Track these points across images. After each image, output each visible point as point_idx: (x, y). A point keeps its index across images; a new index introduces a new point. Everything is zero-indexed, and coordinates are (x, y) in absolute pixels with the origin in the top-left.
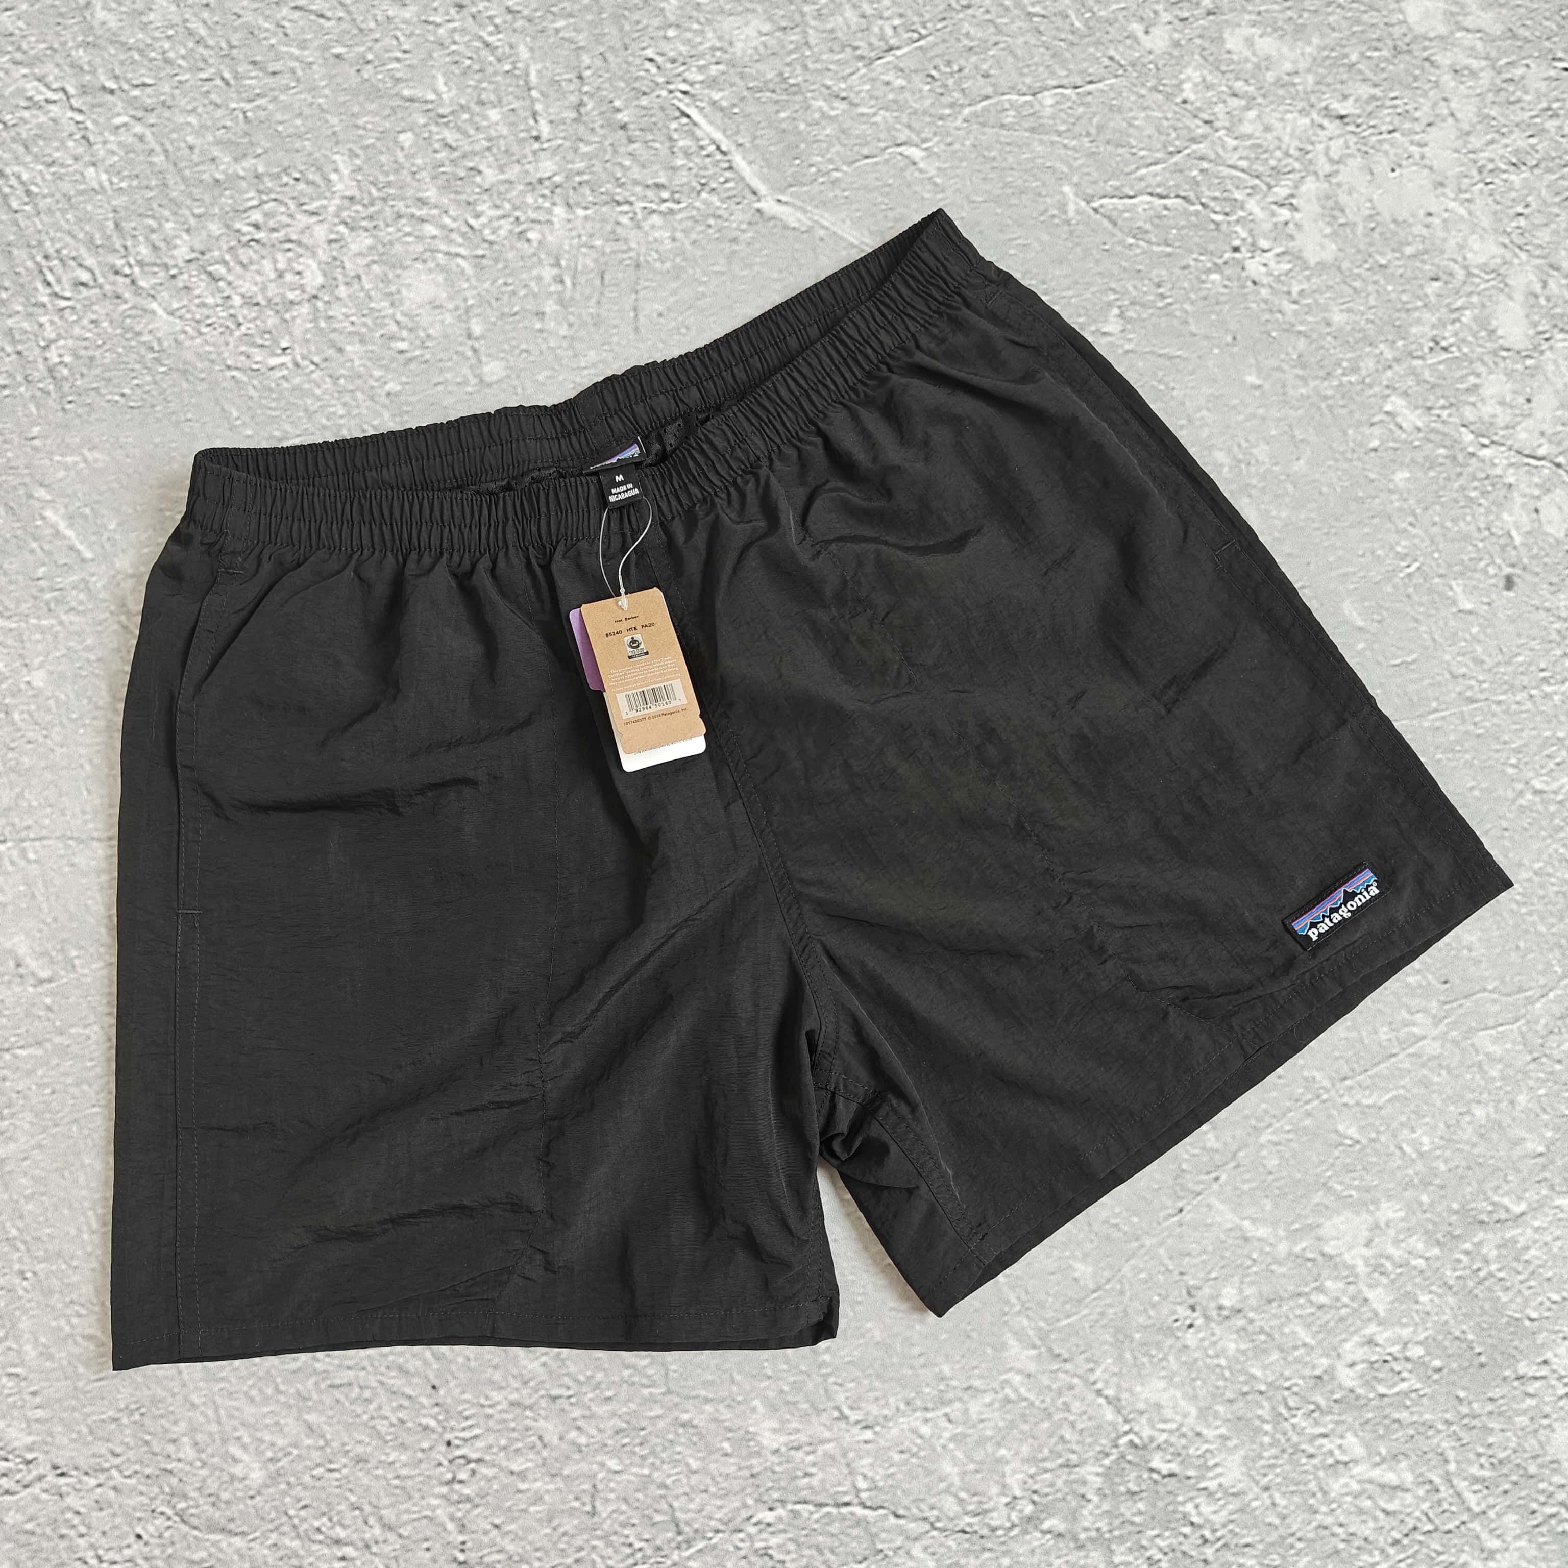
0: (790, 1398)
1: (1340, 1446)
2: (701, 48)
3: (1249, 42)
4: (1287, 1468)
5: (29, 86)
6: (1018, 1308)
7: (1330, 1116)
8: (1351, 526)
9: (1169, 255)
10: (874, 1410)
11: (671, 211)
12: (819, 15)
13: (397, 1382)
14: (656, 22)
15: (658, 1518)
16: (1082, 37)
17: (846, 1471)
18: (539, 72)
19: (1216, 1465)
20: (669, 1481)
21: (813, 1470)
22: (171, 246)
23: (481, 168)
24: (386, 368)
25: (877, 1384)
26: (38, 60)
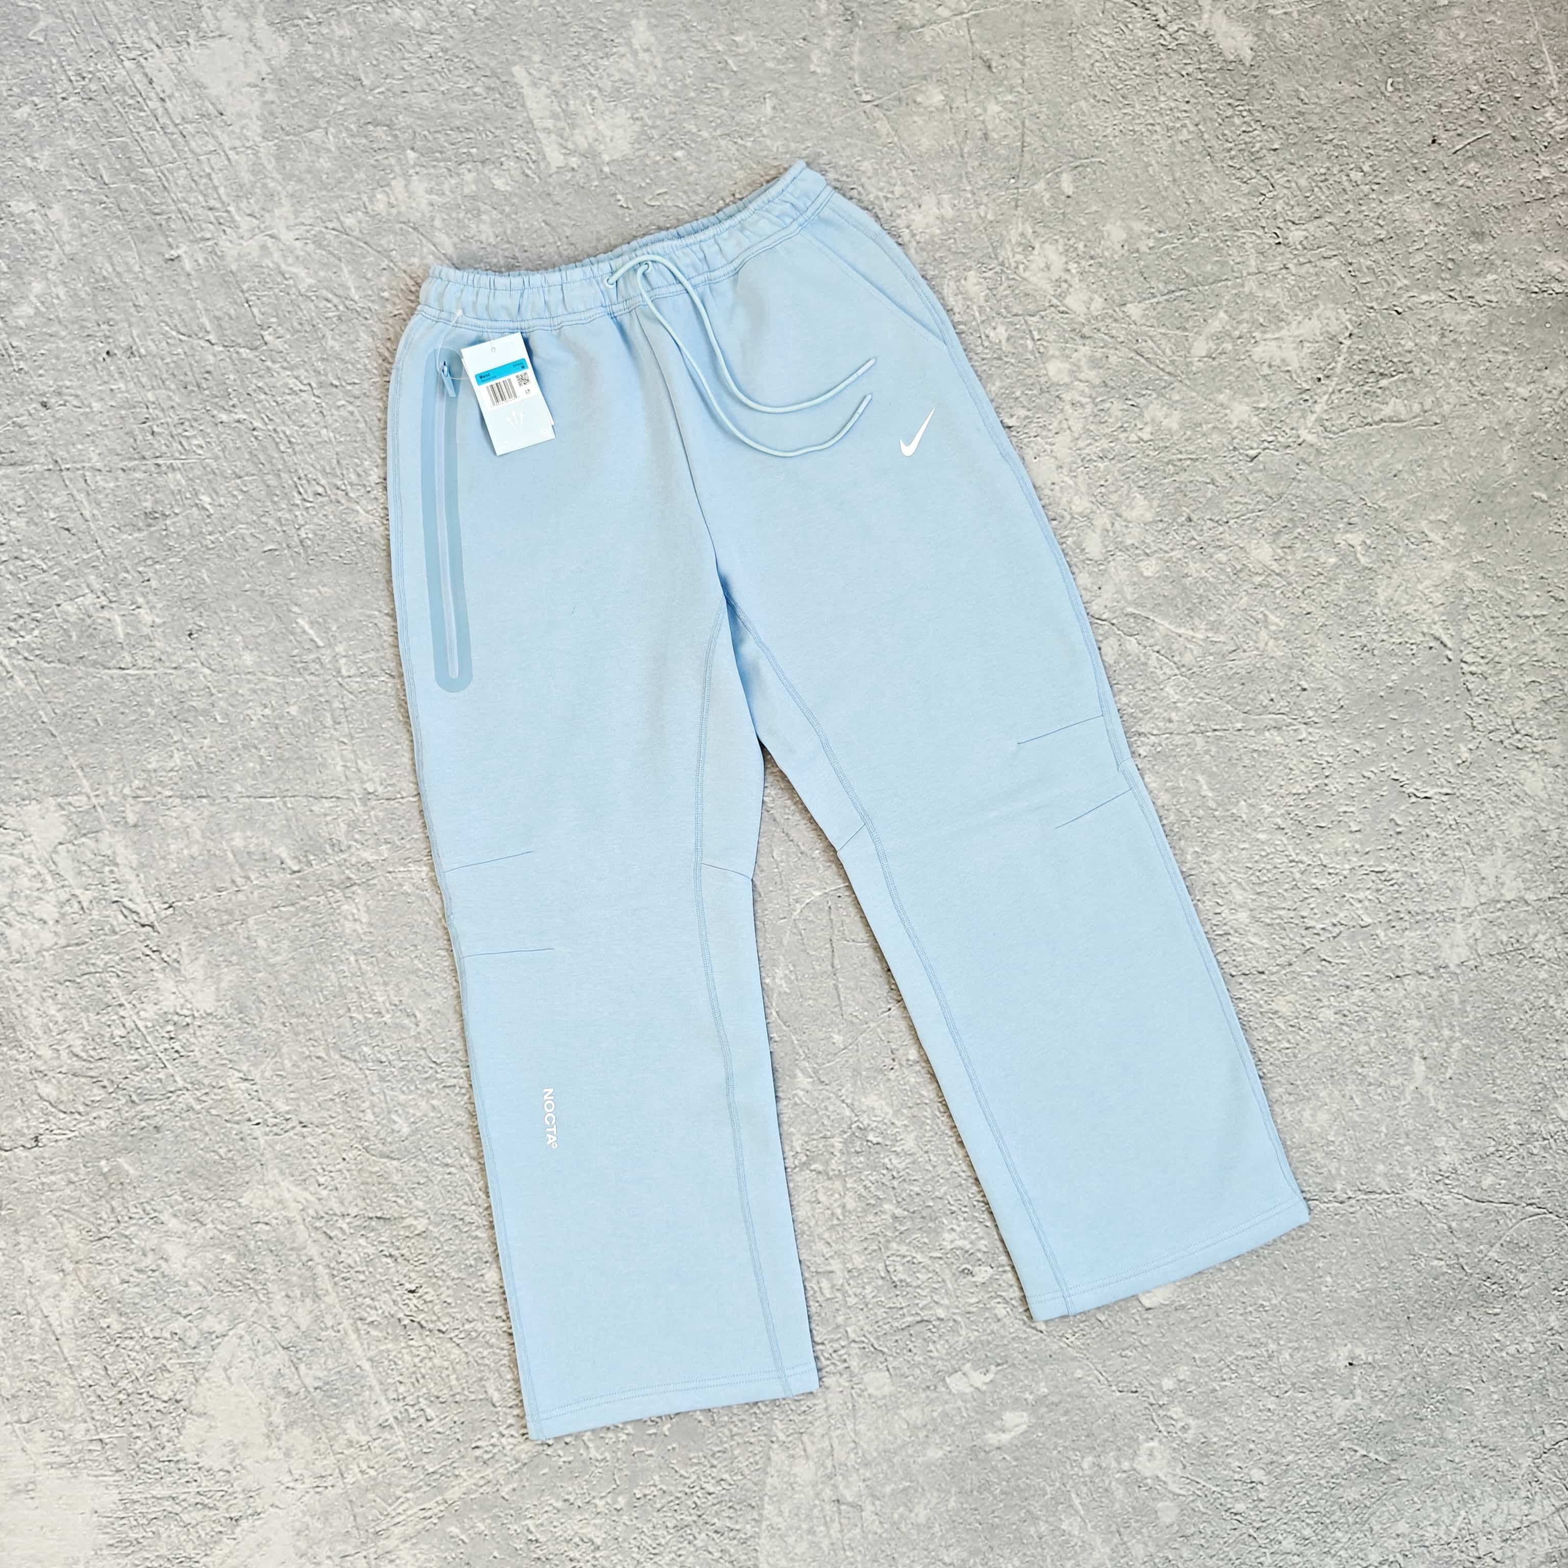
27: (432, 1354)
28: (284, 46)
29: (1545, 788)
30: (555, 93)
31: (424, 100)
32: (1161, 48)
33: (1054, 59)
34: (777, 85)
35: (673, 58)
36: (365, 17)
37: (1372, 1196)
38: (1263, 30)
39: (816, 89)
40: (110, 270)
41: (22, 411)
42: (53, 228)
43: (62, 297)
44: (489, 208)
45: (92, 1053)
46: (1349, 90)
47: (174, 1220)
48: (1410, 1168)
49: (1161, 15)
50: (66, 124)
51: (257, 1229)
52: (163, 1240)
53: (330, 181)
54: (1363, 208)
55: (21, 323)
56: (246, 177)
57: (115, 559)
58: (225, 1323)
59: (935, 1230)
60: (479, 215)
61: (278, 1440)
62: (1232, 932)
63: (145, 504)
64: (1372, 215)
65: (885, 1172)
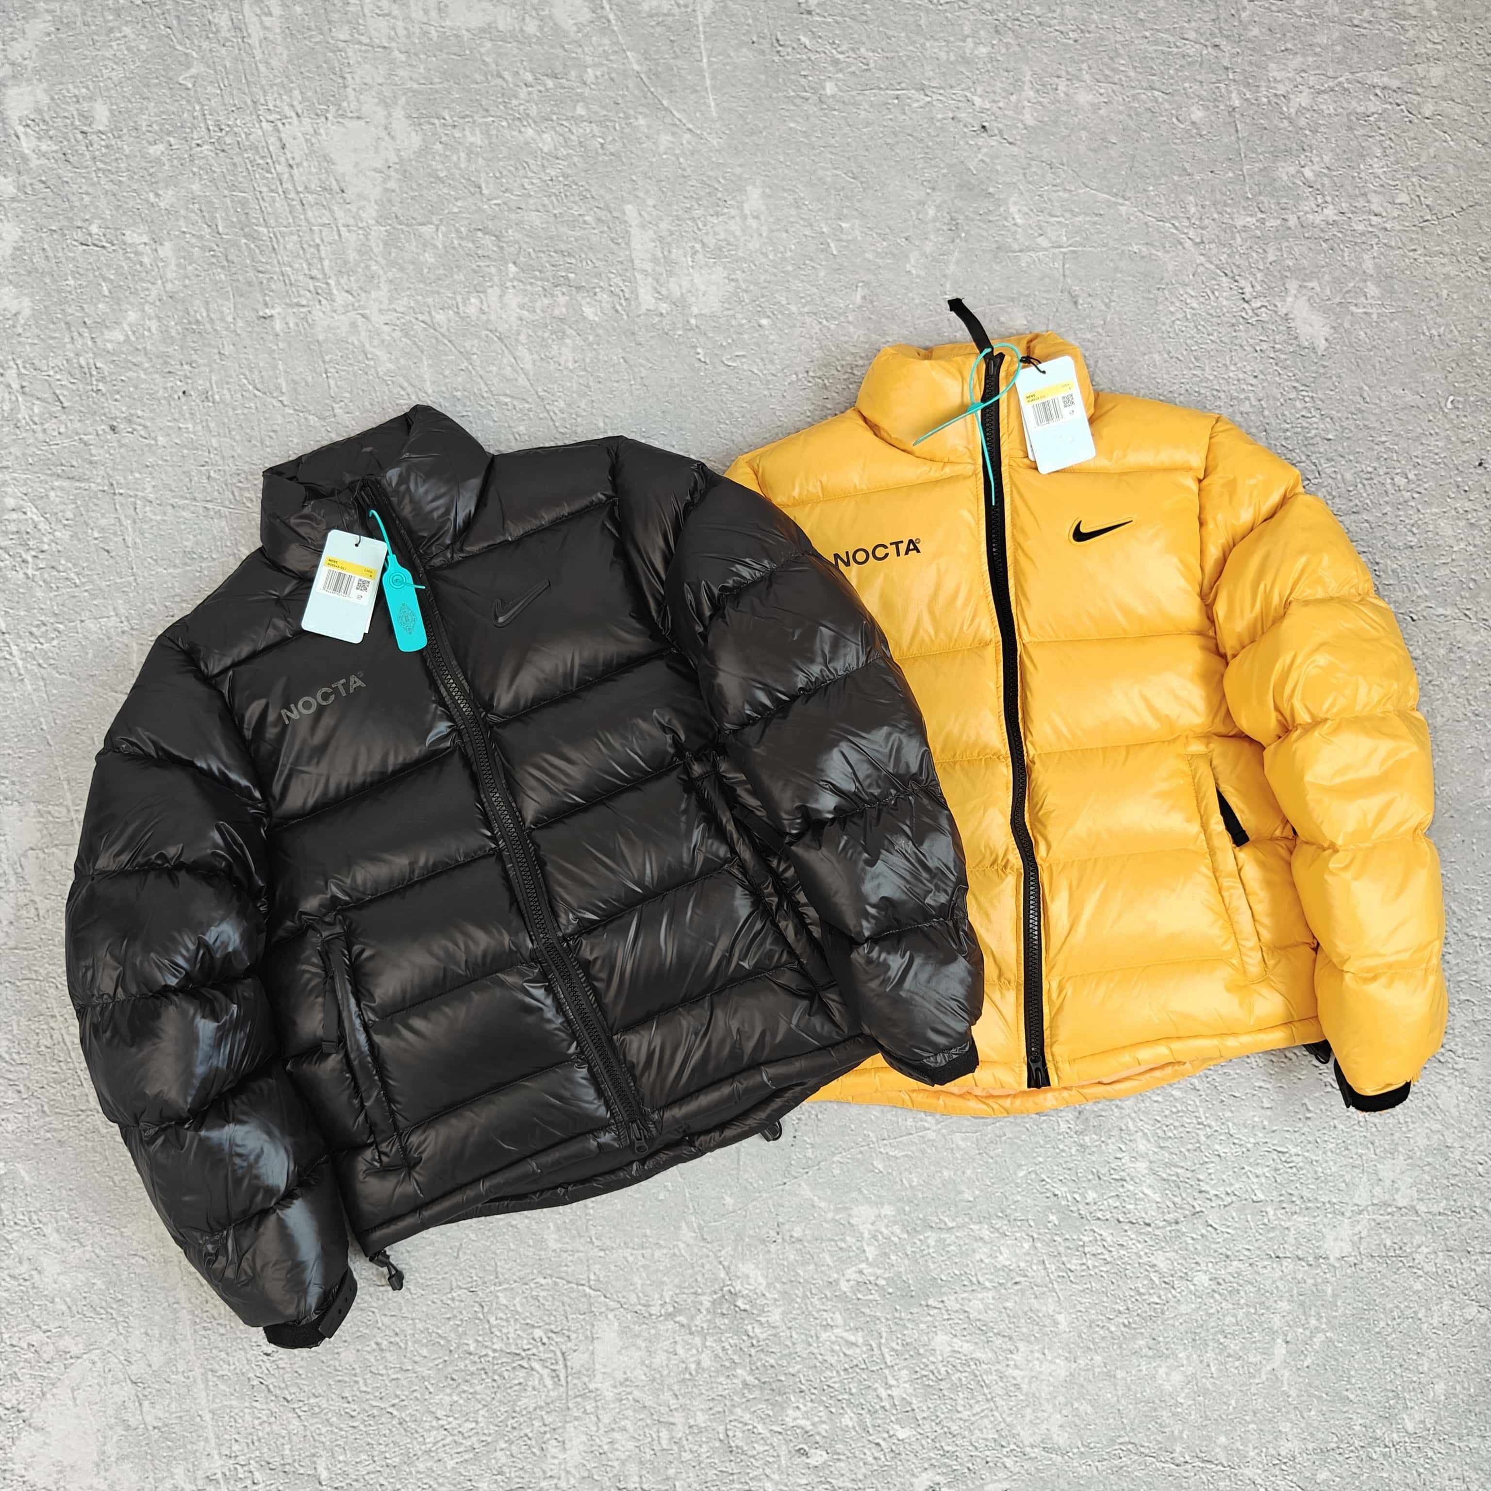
27: (273, 1419)
28: (416, 141)
29: (1458, 1105)
30: (661, 239)
31: (535, 219)
32: (1241, 320)
33: (1138, 308)
34: (873, 277)
35: (778, 230)
36: (498, 131)
37: (1208, 1465)
38: (1341, 325)
39: (907, 288)
40: (205, 314)
41: (90, 430)
42: (160, 264)
43: (154, 330)
44: (574, 333)
45: (15, 1056)
46: (1410, 398)
47: (55, 1235)
48: (1250, 1445)
49: (1248, 290)
50: (195, 169)
51: (133, 1261)
52: (41, 1252)
53: (430, 275)
54: (1401, 513)
55: (109, 346)
56: (352, 256)
57: (145, 590)
58: (81, 1346)
59: (781, 1406)
60: (563, 338)
61: (106, 1470)
62: (1128, 1179)
63: (186, 543)
64: (1407, 521)
65: (745, 1338)
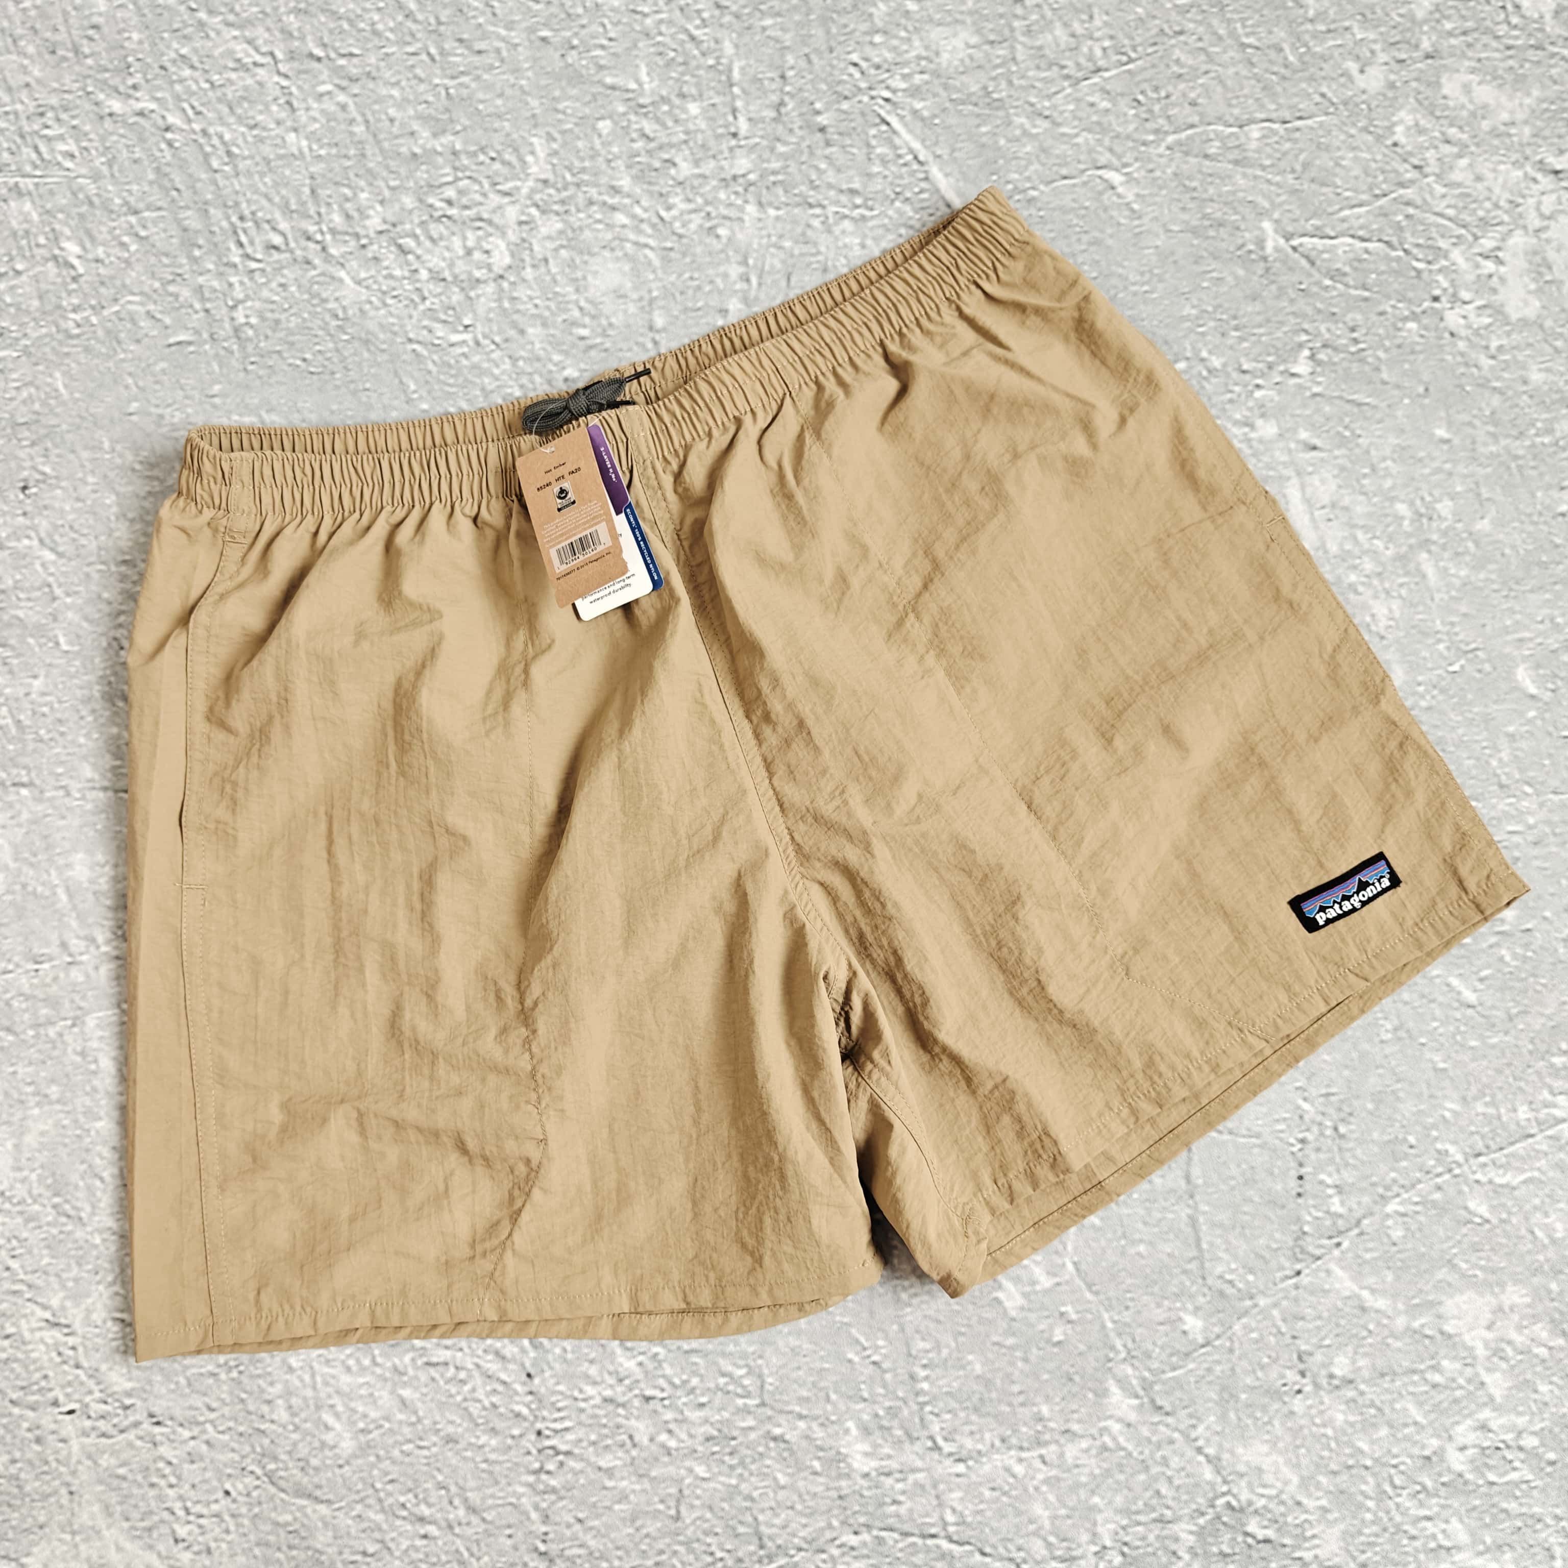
0: (885, 1423)
1: (1444, 1531)
2: (907, 56)
3: (1467, 88)
4: (1387, 1547)
5: (238, 48)
6: (1123, 1355)
7: (1460, 1192)
8: (1532, 591)
9: (1366, 299)
10: (969, 1443)
11: (863, 218)
12: (1028, 32)
13: (493, 1366)
14: (864, 27)
15: (741, 1529)
16: (1295, 71)
17: (935, 1502)
18: (742, 69)
19: (1314, 1536)
20: (755, 1494)
21: (902, 1498)
22: (363, 215)
23: (677, 160)
24: (566, 353)
25: (974, 1418)
26: (249, 23)
